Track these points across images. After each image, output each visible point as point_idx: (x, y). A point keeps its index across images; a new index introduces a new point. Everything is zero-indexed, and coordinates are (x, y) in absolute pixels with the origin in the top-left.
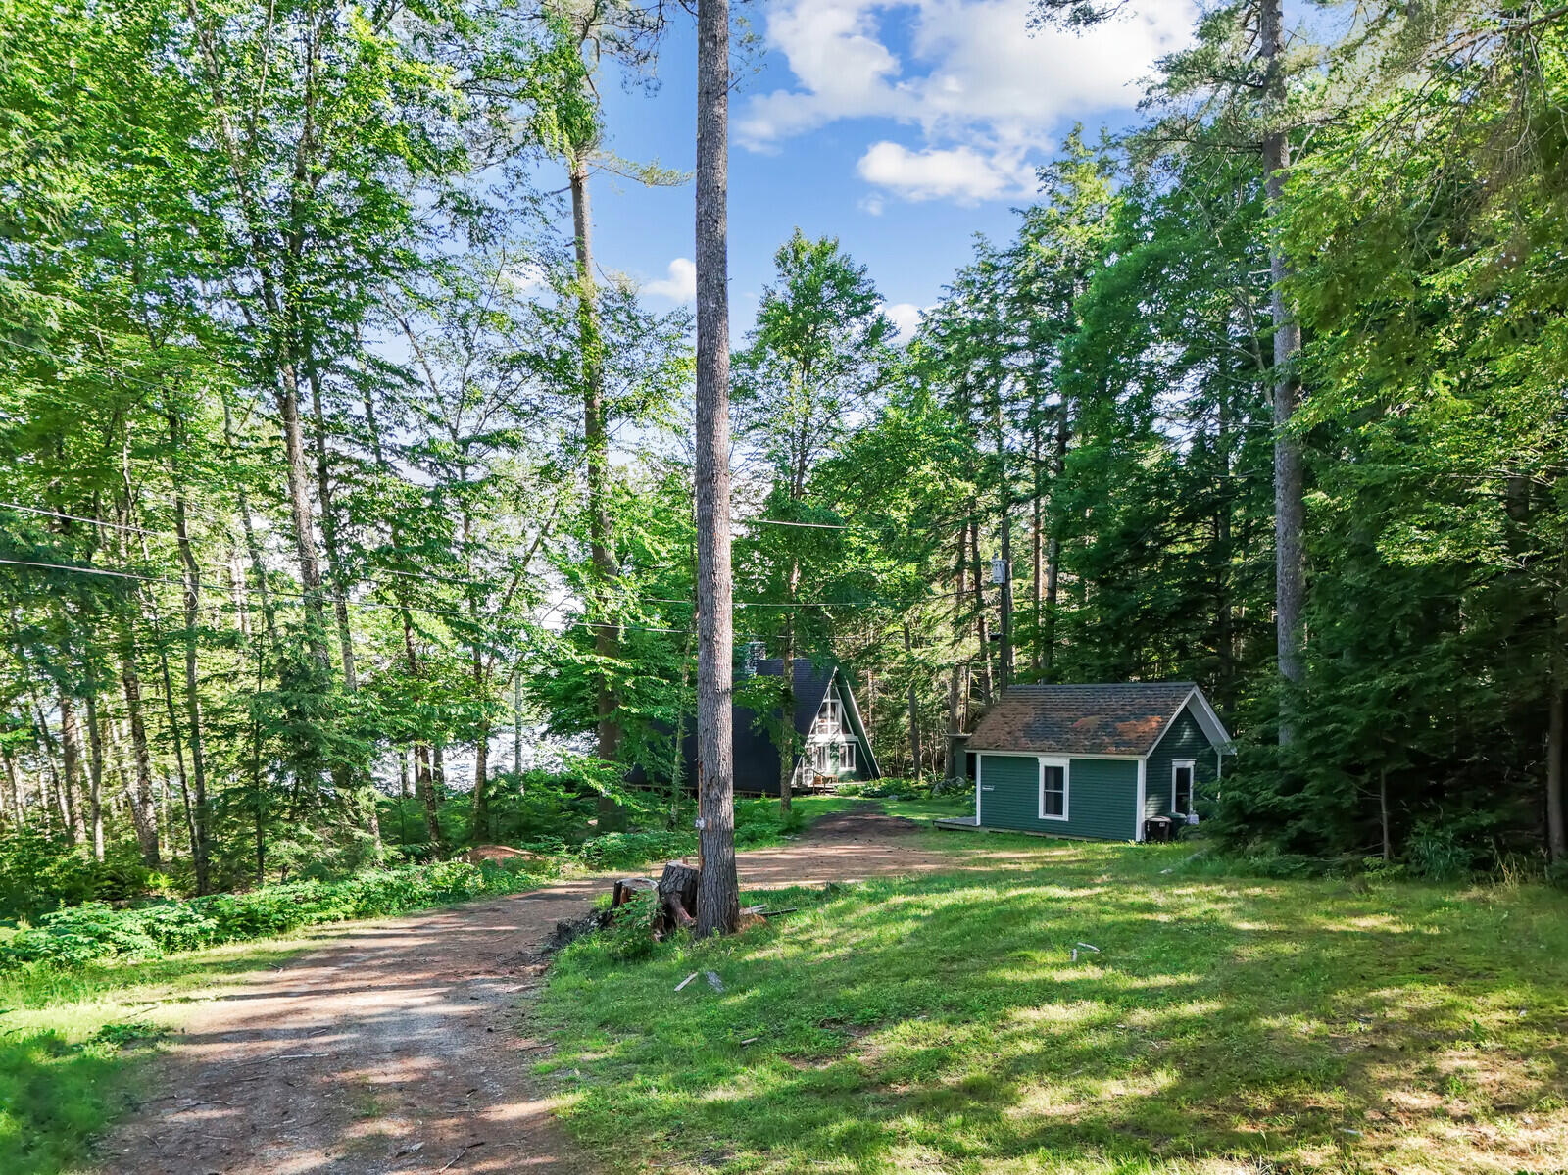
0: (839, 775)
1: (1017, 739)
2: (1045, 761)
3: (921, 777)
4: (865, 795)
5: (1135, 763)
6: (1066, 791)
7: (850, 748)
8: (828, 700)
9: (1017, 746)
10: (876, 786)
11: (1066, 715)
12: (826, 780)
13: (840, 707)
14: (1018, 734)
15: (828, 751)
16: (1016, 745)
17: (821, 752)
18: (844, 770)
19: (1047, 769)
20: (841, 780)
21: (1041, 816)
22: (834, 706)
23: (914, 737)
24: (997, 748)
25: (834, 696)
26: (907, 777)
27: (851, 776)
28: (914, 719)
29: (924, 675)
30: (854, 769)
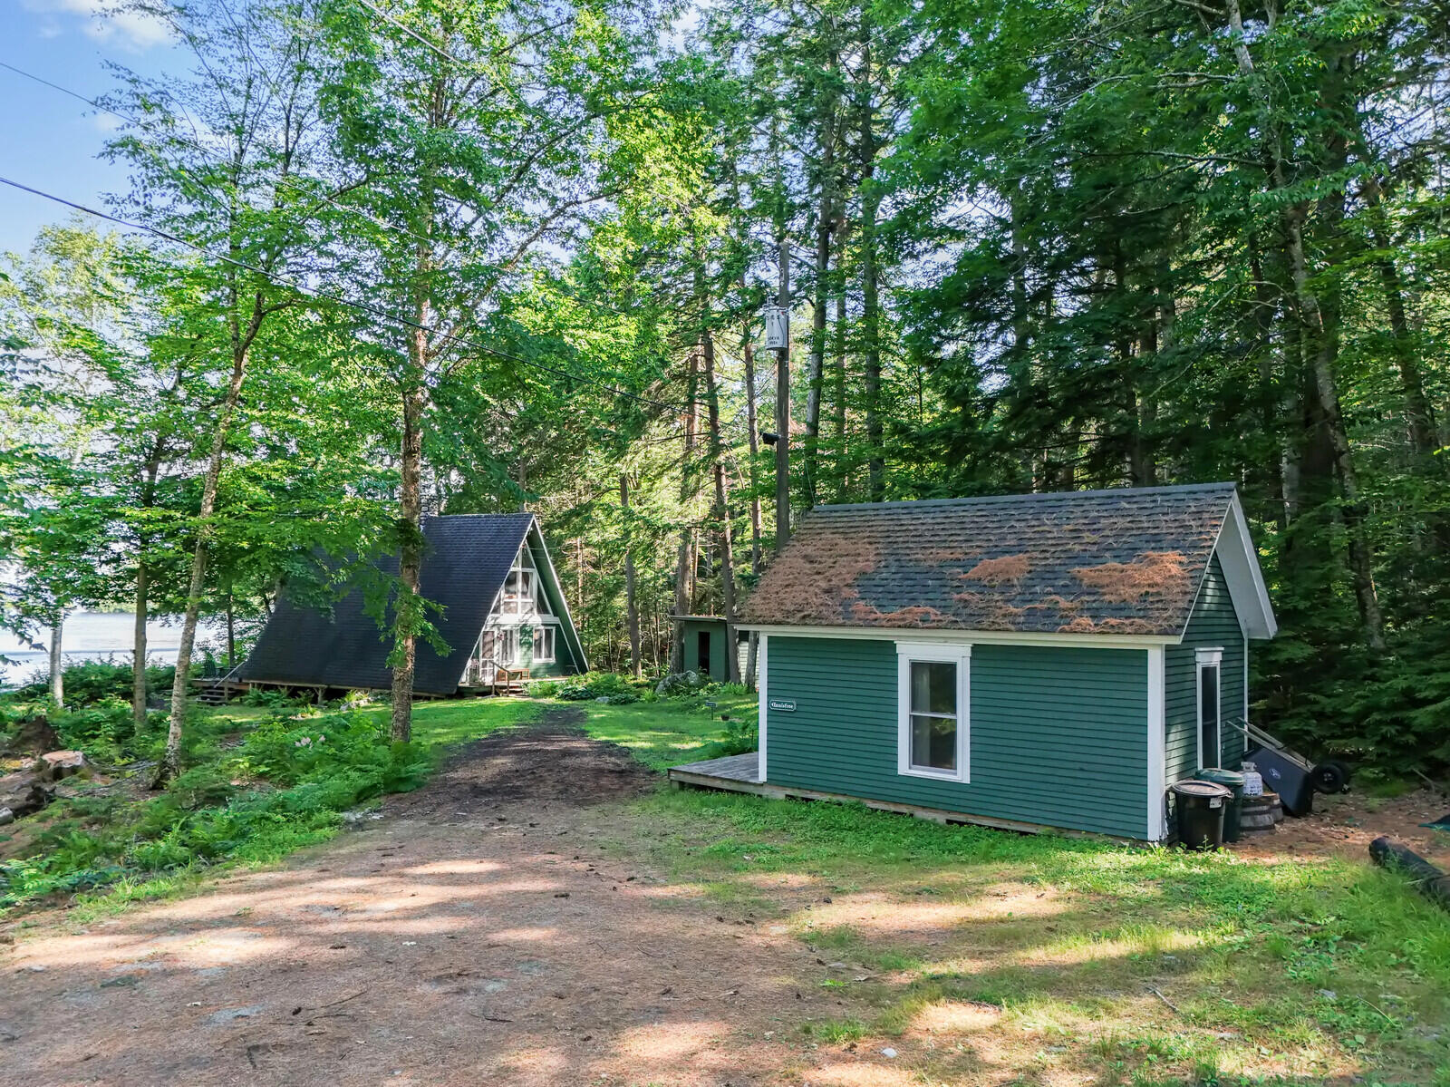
0: (532, 668)
1: (846, 603)
2: (913, 649)
3: (640, 671)
4: (564, 697)
5: (1142, 655)
6: (963, 718)
7: (548, 633)
8: (516, 568)
9: (848, 619)
10: (580, 683)
11: (946, 554)
12: (514, 675)
13: (535, 579)
14: (846, 592)
15: (517, 636)
16: (848, 615)
17: (507, 637)
18: (538, 662)
19: (916, 667)
20: (534, 675)
21: (904, 767)
22: (526, 577)
23: (632, 623)
24: (804, 621)
25: (526, 563)
26: (624, 670)
27: (550, 670)
28: (632, 598)
29: (644, 537)
30: (552, 660)
